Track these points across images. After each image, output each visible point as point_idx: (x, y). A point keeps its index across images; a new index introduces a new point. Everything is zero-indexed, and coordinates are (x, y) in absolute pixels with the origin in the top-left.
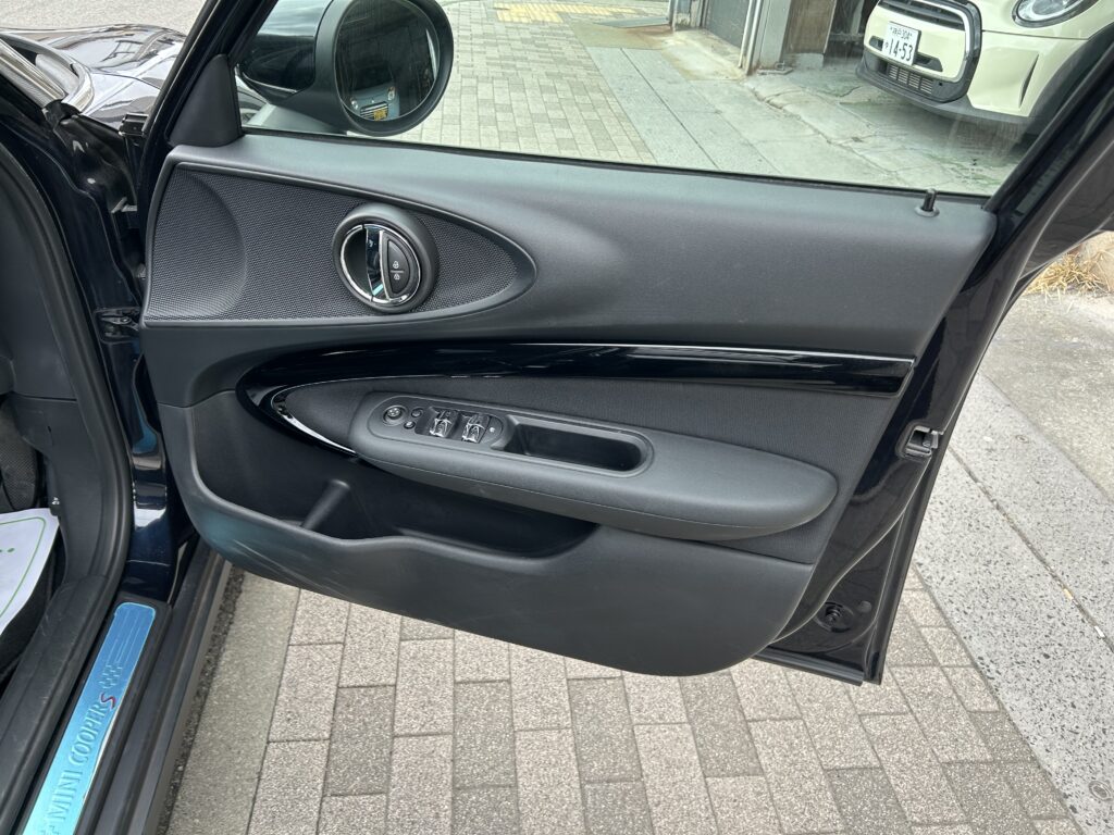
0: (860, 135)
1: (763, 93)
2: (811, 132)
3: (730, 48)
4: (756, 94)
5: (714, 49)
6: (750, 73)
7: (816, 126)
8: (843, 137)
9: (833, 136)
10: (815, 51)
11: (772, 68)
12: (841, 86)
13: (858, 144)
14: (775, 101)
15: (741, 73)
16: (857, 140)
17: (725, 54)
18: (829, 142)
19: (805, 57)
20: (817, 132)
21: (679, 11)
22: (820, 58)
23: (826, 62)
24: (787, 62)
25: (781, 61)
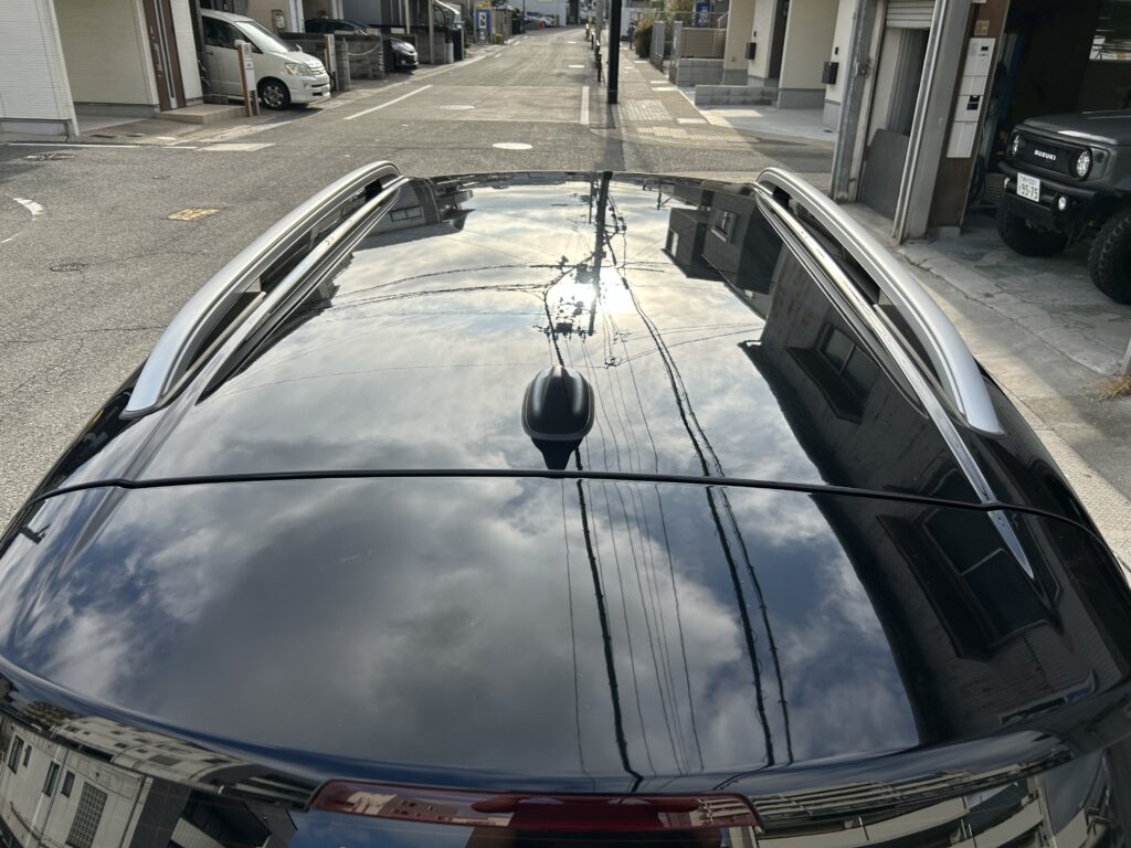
0: (991, 292)
1: (913, 259)
2: (954, 290)
3: (883, 220)
4: (908, 259)
5: (871, 221)
6: (902, 242)
7: (956, 284)
8: (978, 293)
9: (968, 293)
10: (955, 225)
11: (919, 238)
12: (974, 251)
13: (989, 299)
14: (924, 265)
15: (895, 243)
16: (988, 295)
17: (879, 225)
18: (967, 297)
19: (945, 231)
20: (958, 290)
21: (839, 189)
22: (957, 230)
23: (963, 232)
24: (930, 235)
25: (926, 233)
